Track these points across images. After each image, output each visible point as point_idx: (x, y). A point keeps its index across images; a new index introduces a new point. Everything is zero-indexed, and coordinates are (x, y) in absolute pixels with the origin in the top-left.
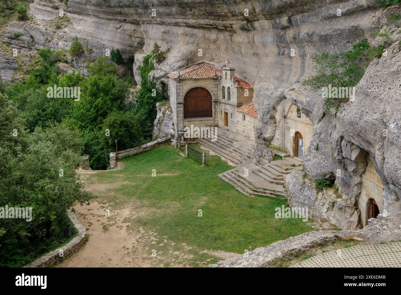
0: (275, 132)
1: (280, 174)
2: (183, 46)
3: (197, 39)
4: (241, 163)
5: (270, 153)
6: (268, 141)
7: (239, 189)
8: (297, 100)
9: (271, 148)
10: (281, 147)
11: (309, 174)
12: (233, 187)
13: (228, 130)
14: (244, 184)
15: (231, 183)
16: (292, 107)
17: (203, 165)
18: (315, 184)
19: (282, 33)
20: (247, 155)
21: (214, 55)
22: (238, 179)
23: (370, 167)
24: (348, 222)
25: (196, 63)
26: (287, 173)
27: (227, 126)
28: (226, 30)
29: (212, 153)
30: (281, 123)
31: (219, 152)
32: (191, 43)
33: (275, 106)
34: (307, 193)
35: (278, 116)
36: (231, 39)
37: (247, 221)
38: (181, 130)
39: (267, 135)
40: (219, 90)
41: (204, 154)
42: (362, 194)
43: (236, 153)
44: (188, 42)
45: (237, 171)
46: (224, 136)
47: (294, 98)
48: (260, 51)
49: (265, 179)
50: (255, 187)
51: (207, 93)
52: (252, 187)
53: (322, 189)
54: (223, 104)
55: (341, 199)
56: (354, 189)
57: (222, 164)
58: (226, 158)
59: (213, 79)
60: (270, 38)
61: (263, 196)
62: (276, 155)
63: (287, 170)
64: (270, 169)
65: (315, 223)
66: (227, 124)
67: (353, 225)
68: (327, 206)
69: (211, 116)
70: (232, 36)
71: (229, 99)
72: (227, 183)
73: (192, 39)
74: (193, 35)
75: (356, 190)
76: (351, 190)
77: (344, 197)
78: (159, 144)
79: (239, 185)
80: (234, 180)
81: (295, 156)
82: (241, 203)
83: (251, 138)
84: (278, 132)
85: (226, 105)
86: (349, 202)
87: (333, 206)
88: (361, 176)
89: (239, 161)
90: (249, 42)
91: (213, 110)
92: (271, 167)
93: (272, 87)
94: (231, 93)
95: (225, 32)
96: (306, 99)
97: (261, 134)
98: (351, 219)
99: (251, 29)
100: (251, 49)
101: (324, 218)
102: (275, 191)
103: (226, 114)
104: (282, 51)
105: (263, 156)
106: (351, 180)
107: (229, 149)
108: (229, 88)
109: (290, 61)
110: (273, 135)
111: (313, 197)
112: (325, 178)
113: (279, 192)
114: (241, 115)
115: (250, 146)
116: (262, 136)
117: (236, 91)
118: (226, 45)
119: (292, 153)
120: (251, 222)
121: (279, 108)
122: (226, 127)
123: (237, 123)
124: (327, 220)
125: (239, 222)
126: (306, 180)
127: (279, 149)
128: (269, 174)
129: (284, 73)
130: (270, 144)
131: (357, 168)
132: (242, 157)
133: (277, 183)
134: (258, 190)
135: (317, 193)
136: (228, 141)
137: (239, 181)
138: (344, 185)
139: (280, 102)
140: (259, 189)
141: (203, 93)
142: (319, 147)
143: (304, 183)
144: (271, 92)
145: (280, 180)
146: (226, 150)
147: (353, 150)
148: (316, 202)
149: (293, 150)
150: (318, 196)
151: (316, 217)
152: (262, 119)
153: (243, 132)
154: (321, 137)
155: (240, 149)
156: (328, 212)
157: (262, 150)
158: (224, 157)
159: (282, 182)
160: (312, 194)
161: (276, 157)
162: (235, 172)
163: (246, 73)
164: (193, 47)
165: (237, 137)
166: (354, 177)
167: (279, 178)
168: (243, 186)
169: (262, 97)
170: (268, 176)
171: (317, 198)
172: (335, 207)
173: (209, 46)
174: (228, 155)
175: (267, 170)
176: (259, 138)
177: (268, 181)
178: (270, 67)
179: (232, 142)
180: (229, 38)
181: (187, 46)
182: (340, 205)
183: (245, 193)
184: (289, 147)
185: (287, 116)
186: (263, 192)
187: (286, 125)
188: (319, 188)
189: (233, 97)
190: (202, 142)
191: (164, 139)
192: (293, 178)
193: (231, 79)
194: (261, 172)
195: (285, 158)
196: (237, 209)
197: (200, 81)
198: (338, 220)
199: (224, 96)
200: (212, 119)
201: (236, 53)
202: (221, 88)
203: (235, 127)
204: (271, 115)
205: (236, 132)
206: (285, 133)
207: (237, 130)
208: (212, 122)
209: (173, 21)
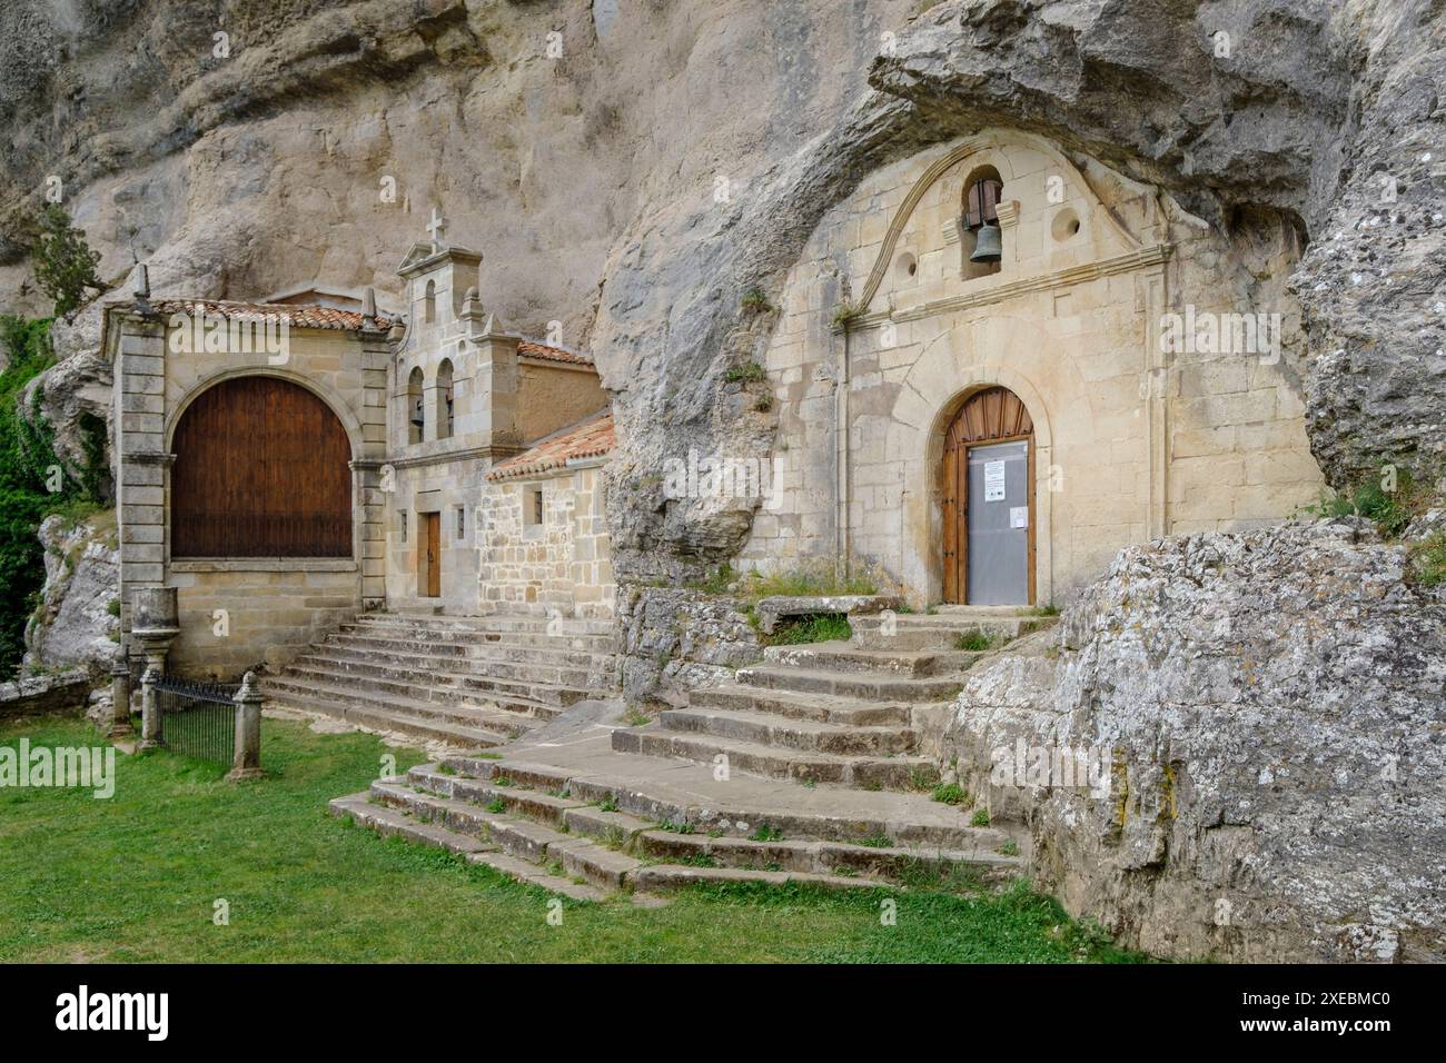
1: (875, 706)
2: (207, 210)
3: (280, 168)
4: (517, 734)
5: (743, 618)
7: (504, 862)
9: (741, 590)
10: (819, 563)
12: (449, 857)
13: (438, 611)
14: (552, 814)
15: (438, 834)
16: (909, 228)
17: (238, 772)
20: (561, 687)
21: (369, 247)
22: (497, 789)
25: (277, 295)
26: (938, 695)
27: (438, 596)
28: (434, 59)
29: (324, 724)
30: (817, 388)
31: (372, 712)
32: (249, 190)
33: (766, 283)
35: (784, 355)
36: (460, 114)
38: (145, 616)
39: (707, 510)
40: (389, 402)
41: (245, 688)
43: (484, 695)
44: (233, 189)
45: (490, 756)
48: (634, 70)
49: (745, 760)
50: (663, 821)
51: (319, 416)
52: (628, 822)
54: (410, 472)
58: (414, 731)
59: (358, 334)
62: (788, 617)
63: (924, 669)
64: (769, 694)
66: (433, 591)
69: (347, 553)
70: (463, 90)
71: (446, 429)
73: (255, 172)
74: (256, 151)
79: (501, 826)
80: (459, 808)
81: (945, 601)
85: (431, 470)
89: (504, 728)
90: (564, 66)
91: (358, 515)
92: (773, 681)
94: (459, 390)
97: (662, 510)
100: (578, 108)
102: (874, 836)
103: (431, 521)
105: (686, 649)
107: (442, 688)
108: (446, 365)
110: (752, 500)
113: (919, 835)
114: (517, 495)
116: (669, 527)
117: (485, 362)
118: (431, 168)
119: (918, 580)
121: (799, 293)
122: (426, 600)
123: (491, 557)
127: (803, 585)
128: (777, 723)
129: (807, 83)
130: (725, 573)
132: (523, 708)
133: (869, 778)
136: (435, 650)
139: (806, 237)
140: (713, 828)
141: (301, 417)
144: (725, 220)
145: (889, 745)
146: (421, 694)
149: (933, 551)
152: (669, 407)
155: (510, 669)
157: (676, 614)
158: (402, 727)
159: (909, 760)
161: (796, 628)
162: (473, 761)
164: (256, 211)
165: (490, 624)
167: (878, 730)
168: (540, 832)
170: (765, 736)
174: (429, 715)
175: (742, 703)
176: (644, 543)
177: (782, 770)
179: (459, 650)
180: (449, 110)
181: (226, 211)
183: (561, 885)
184: (893, 542)
185: (865, 311)
186: (754, 852)
187: (857, 384)
189: (468, 411)
190: (283, 687)
193: (457, 308)
195: (873, 617)
199: (420, 423)
200: (348, 564)
201: (488, 196)
202: (404, 383)
203: (482, 578)
204: (732, 357)
205: (489, 606)
206: (856, 442)
207: (494, 594)
208: (350, 581)
209: (165, 119)
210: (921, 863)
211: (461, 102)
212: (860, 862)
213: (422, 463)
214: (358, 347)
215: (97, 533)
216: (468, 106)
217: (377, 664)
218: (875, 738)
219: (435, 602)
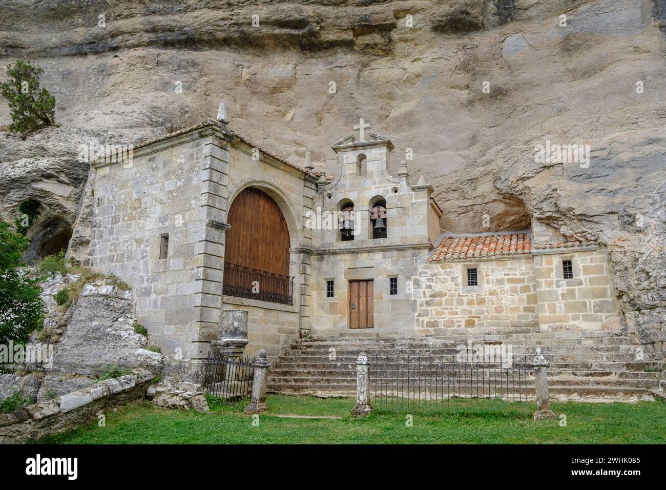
13: (379, 336)
27: (371, 327)
54: (339, 257)
59: (306, 176)
71: (379, 235)
78: (108, 401)
85: (365, 255)
94: (392, 213)
103: (361, 284)
114: (459, 271)
122: (357, 330)
153: (470, 324)
173: (244, 106)
189: (402, 224)
193: (388, 170)
200: (293, 308)
202: (332, 207)
203: (420, 315)
205: (428, 331)
207: (434, 324)
208: (294, 318)
213: (357, 252)
214: (302, 183)
219: (368, 331)
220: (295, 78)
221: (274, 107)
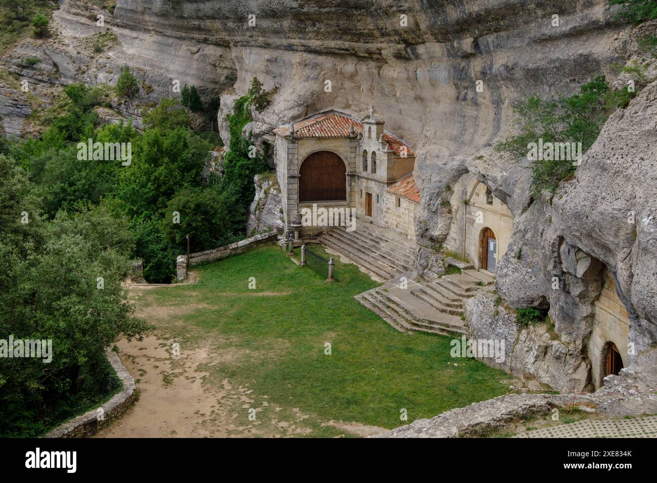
0: (449, 228)
1: (457, 298)
2: (300, 83)
3: (323, 72)
4: (392, 277)
5: (441, 262)
6: (438, 242)
7: (389, 321)
8: (488, 176)
9: (443, 253)
10: (459, 252)
11: (506, 298)
12: (380, 318)
13: (371, 223)
14: (397, 312)
15: (376, 310)
16: (478, 187)
17: (329, 280)
18: (515, 315)
19: (463, 64)
20: (403, 264)
21: (350, 98)
22: (388, 303)
23: (608, 289)
24: (571, 380)
25: (322, 111)
26: (469, 297)
27: (371, 216)
28: (371, 58)
29: (344, 260)
30: (460, 213)
31: (355, 258)
32: (313, 79)
33: (451, 185)
34: (501, 331)
35: (455, 202)
36: (379, 74)
37: (401, 374)
38: (294, 222)
39: (436, 233)
40: (357, 156)
41: (331, 261)
42: (594, 335)
43: (384, 260)
44: (309, 77)
45: (386, 291)
46: (365, 231)
47: (482, 172)
48: (427, 94)
49: (432, 305)
50: (415, 318)
51: (337, 160)
52: (409, 318)
53: (527, 325)
54: (363, 179)
55: (559, 342)
56: (581, 326)
57: (360, 278)
58: (367, 268)
59: (349, 137)
60: (442, 72)
61: (428, 333)
62: (450, 266)
63: (468, 290)
64: (440, 289)
65: (514, 381)
66: (369, 213)
67: (579, 385)
68: (536, 353)
69: (344, 199)
70: (380, 68)
71: (374, 171)
72: (369, 310)
73: (315, 73)
74: (316, 66)
75: (584, 327)
76: (575, 326)
77: (564, 338)
78: (258, 242)
79: (388, 313)
80: (380, 306)
81: (482, 268)
82: (391, 344)
83: (409, 237)
84: (454, 228)
85: (369, 181)
86: (571, 347)
87: (545, 353)
88: (593, 304)
89: (389, 274)
90: (408, 79)
91: (348, 189)
92: (441, 285)
93: (446, 153)
94: (378, 162)
95: (370, 61)
96: (501, 174)
97: (427, 230)
98: (576, 376)
99: (412, 56)
100: (412, 90)
101: (529, 373)
102: (448, 326)
103: (369, 196)
104: (463, 93)
105: (429, 267)
106: (576, 311)
107: (373, 254)
108: (374, 153)
109: (477, 110)
110: (447, 232)
111: (512, 337)
112: (533, 305)
113: (454, 327)
114: (393, 199)
115: (408, 251)
116: (428, 234)
117: (385, 158)
118: (370, 83)
119: (477, 263)
120: (408, 376)
121: (457, 188)
122: (368, 217)
123: (386, 212)
124: (535, 377)
125: (388, 376)
126: (501, 308)
127: (455, 256)
128: (439, 297)
129: (464, 130)
130: (441, 246)
131: (587, 290)
132: (394, 268)
133: (452, 313)
134: (420, 323)
135: (519, 331)
136: (371, 240)
137: (389, 307)
138: (564, 319)
139: (459, 178)
140: (422, 321)
141: (332, 160)
142: (522, 253)
143: (497, 313)
144: (444, 161)
145: (457, 306)
146: (368, 255)
147: (580, 259)
148: (517, 346)
149: (480, 258)
150: (520, 336)
151: (517, 370)
152: (429, 205)
153: (397, 226)
154: (526, 237)
155: (391, 254)
156: (536, 363)
157: (428, 257)
158: (364, 267)
159: (460, 310)
160: (511, 332)
161: (451, 269)
162: (383, 292)
163: (403, 129)
164: (316, 86)
165: (386, 235)
166: (580, 305)
167: (456, 303)
168: (395, 316)
169: (429, 170)
170: (437, 300)
171: (518, 339)
172: (549, 354)
173: (342, 85)
174: (371, 264)
175: (435, 290)
176: (422, 236)
177: (437, 309)
178: (442, 121)
179: (378, 242)
180: (375, 71)
181: (306, 84)
182: (557, 351)
183: (398, 328)
184: (473, 253)
185: (469, 201)
186: (427, 327)
187: (467, 216)
188: (522, 322)
189: (380, 169)
190: (329, 241)
191: (266, 235)
192: (479, 305)
193: (378, 139)
194: (425, 293)
195: (467, 271)
196: (384, 354)
197: (327, 142)
198: (554, 376)
199: (366, 167)
200: (345, 203)
201: (387, 95)
202: (362, 153)
203: (384, 217)
204: (443, 199)
206: (467, 229)
207: (387, 223)
209: (285, 42)
210: (453, 332)
211: (379, 70)
212: (443, 330)
213: (367, 179)
214: (348, 141)
215: (273, 185)
216: (381, 72)
217: (354, 239)
218: (454, 305)
219: (370, 219)
220: (357, 71)
221: (355, 84)
